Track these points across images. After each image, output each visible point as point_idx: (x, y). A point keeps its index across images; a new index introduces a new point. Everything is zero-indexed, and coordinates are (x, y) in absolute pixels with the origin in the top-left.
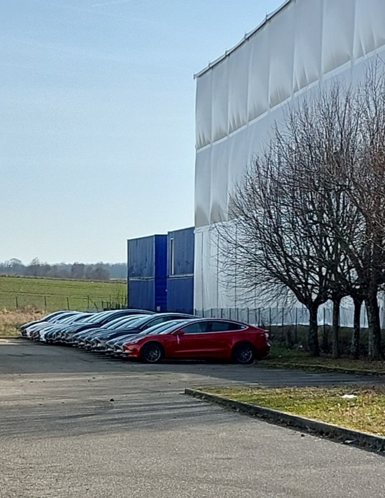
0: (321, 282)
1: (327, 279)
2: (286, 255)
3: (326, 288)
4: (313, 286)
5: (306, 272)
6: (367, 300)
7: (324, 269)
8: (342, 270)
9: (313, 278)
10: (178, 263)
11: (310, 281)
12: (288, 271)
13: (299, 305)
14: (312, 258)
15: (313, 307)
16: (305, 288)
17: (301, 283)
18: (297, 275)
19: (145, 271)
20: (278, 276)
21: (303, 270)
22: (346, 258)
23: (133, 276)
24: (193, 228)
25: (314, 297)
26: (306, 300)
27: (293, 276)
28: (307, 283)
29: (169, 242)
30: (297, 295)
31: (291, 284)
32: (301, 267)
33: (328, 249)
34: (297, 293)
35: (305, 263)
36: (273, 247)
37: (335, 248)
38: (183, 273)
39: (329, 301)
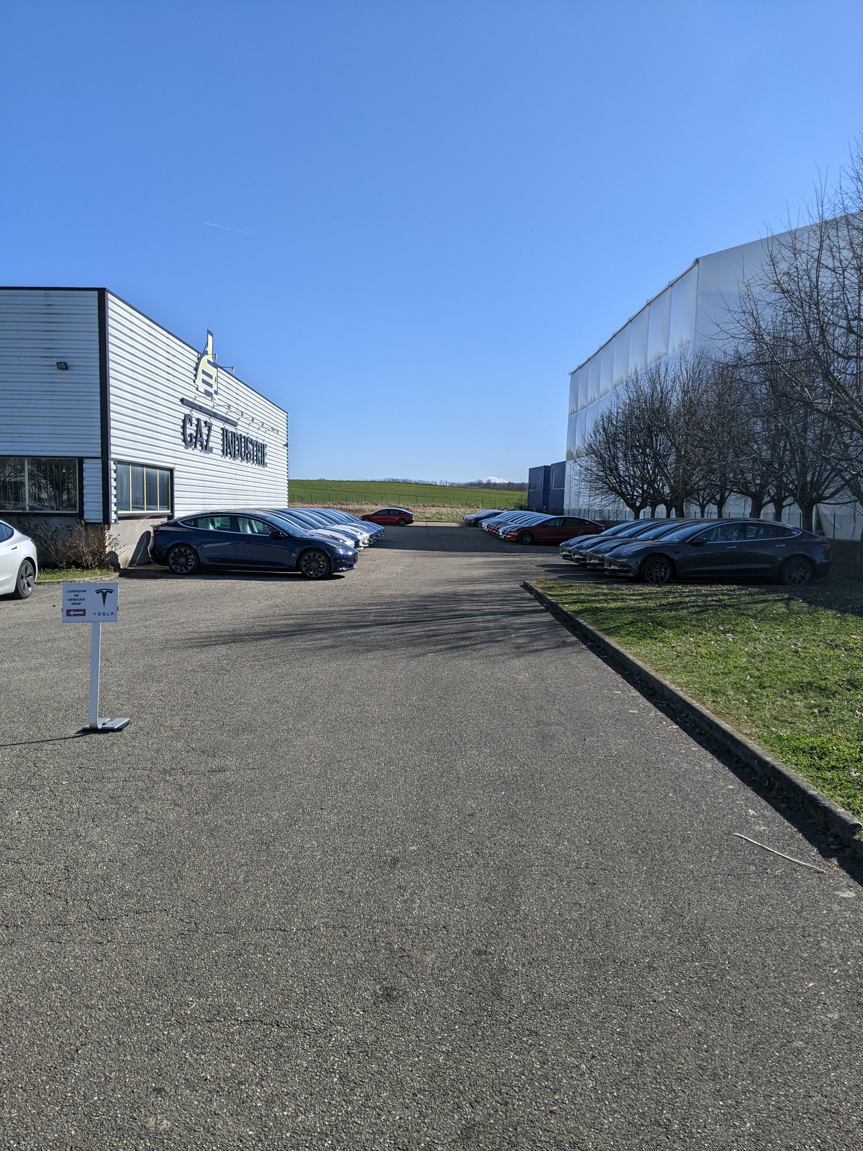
0: (643, 494)
1: (647, 493)
2: (619, 476)
3: (647, 498)
4: (637, 497)
5: (633, 487)
6: (676, 507)
7: (645, 486)
8: (658, 486)
9: (637, 492)
10: (556, 482)
11: (635, 494)
12: (620, 486)
13: (628, 509)
14: (637, 477)
15: (637, 511)
16: (632, 499)
17: (629, 495)
18: (627, 489)
19: (538, 486)
20: (613, 489)
21: (631, 486)
22: (661, 479)
23: (531, 488)
24: (564, 462)
25: (638, 504)
26: (632, 506)
27: (624, 490)
28: (633, 495)
29: (551, 470)
30: (626, 503)
31: (622, 495)
32: (629, 484)
33: (648, 472)
34: (626, 501)
35: (632, 481)
36: (611, 471)
37: (654, 472)
38: (559, 487)
39: (648, 507)
